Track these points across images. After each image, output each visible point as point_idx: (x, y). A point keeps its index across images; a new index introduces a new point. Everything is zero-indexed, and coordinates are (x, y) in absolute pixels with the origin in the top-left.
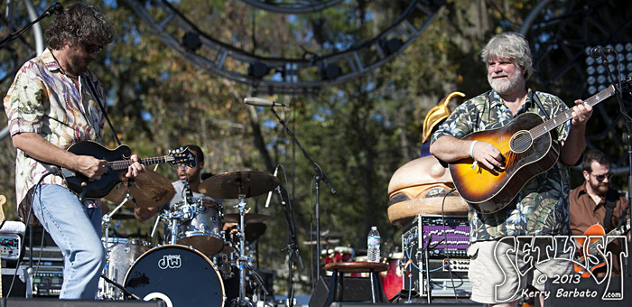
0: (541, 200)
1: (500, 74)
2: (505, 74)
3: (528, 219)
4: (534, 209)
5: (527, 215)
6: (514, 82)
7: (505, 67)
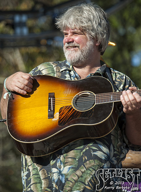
0: (86, 161)
1: (71, 45)
2: (76, 45)
3: (67, 180)
4: (76, 169)
5: (66, 175)
6: (84, 53)
7: (76, 38)
